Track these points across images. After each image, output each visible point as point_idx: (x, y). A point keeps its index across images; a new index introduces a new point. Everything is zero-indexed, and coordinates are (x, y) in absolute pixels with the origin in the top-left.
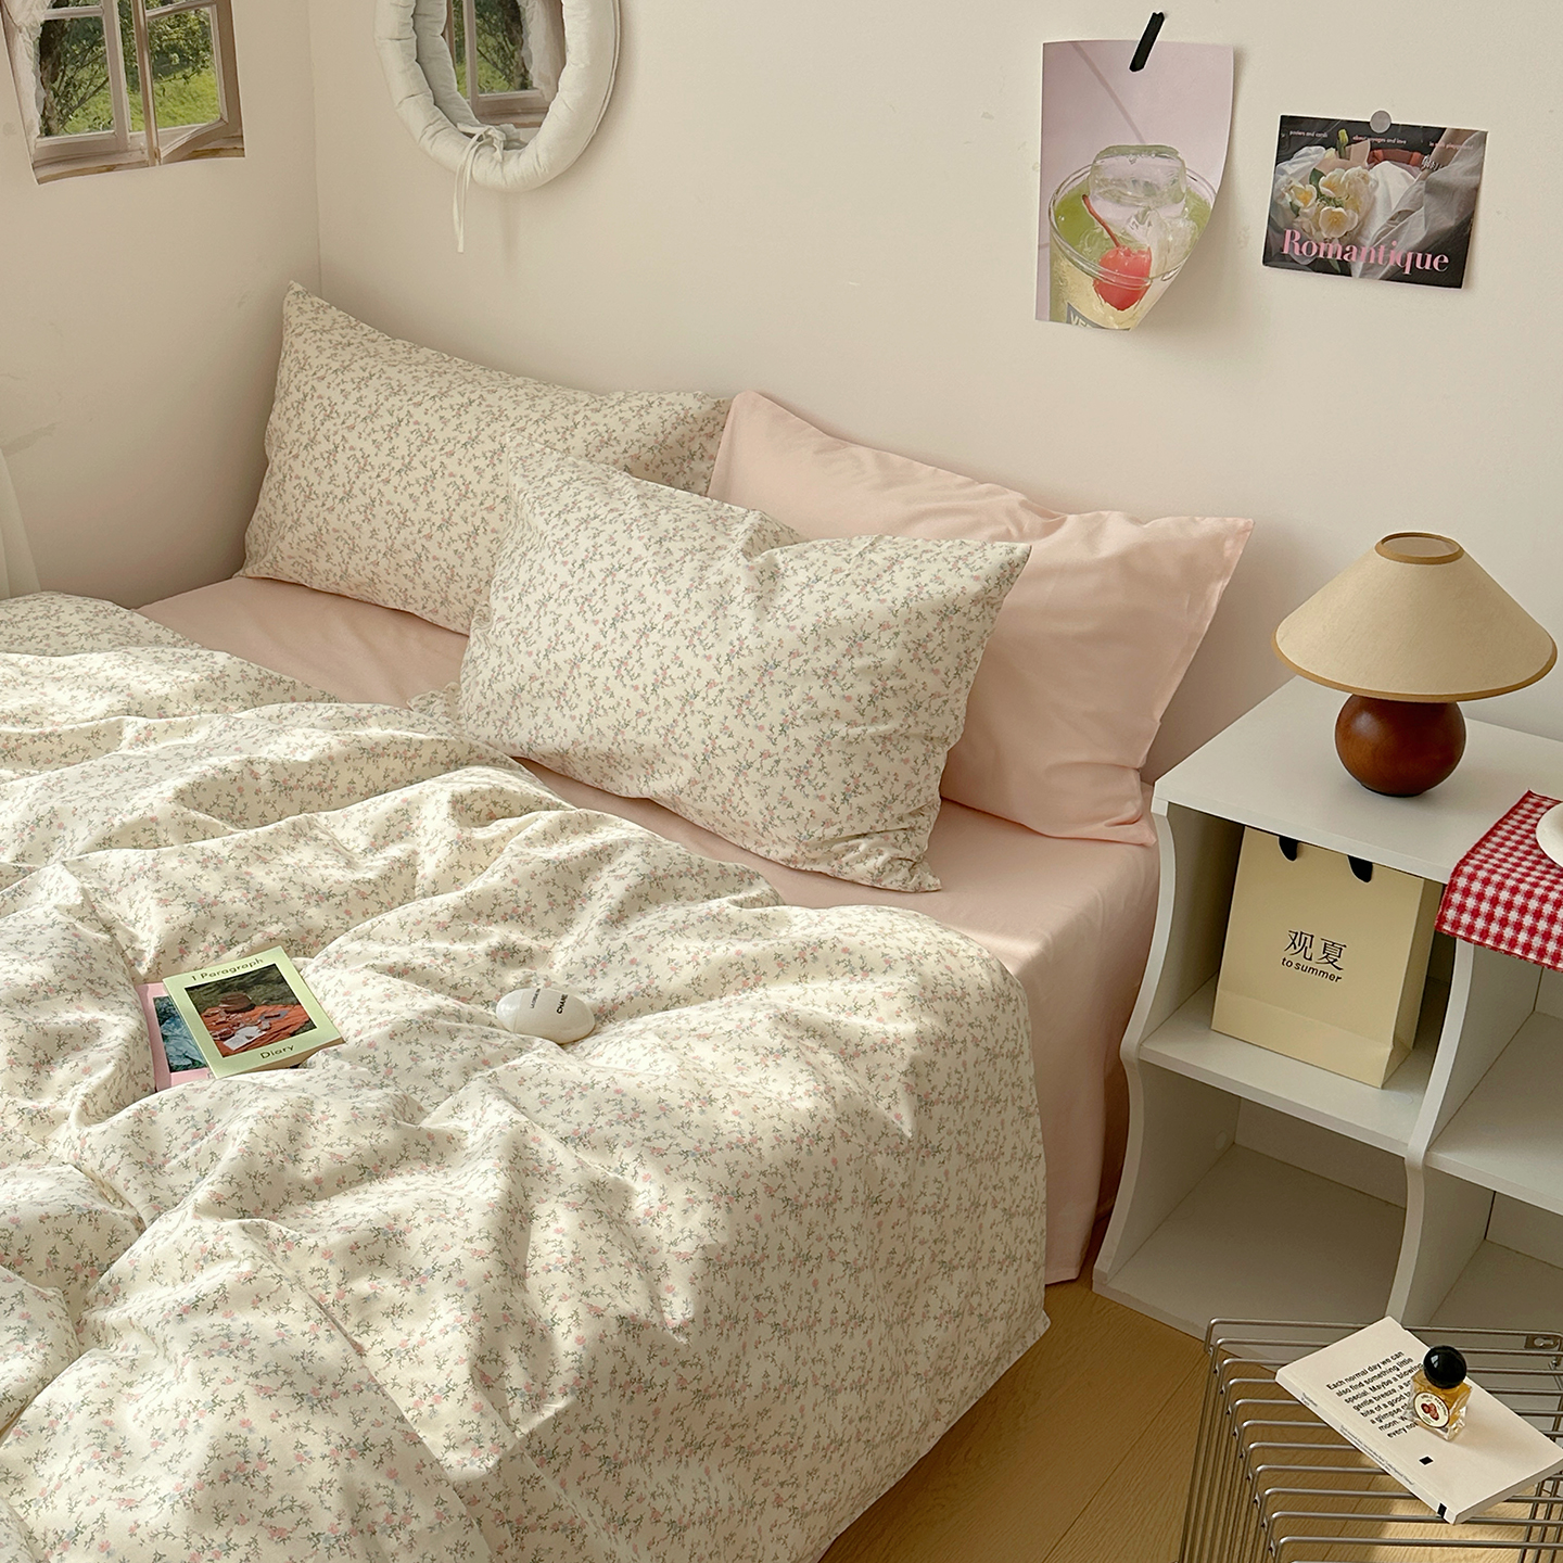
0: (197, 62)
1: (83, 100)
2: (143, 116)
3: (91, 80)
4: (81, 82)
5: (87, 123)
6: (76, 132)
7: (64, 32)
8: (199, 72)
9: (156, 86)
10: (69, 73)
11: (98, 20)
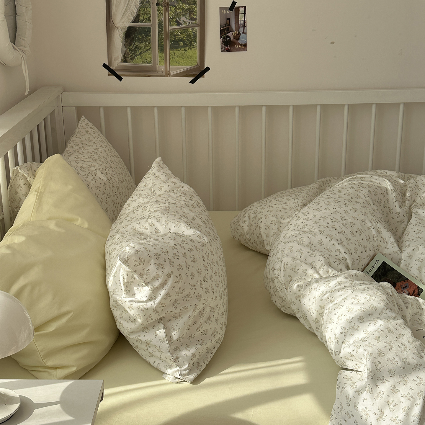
0: (191, 46)
1: (141, 53)
2: (164, 61)
3: (145, 47)
4: (141, 47)
5: (142, 61)
6: (138, 63)
7: (136, 31)
8: (191, 49)
9: (171, 52)
10: (136, 44)
11: (149, 28)
